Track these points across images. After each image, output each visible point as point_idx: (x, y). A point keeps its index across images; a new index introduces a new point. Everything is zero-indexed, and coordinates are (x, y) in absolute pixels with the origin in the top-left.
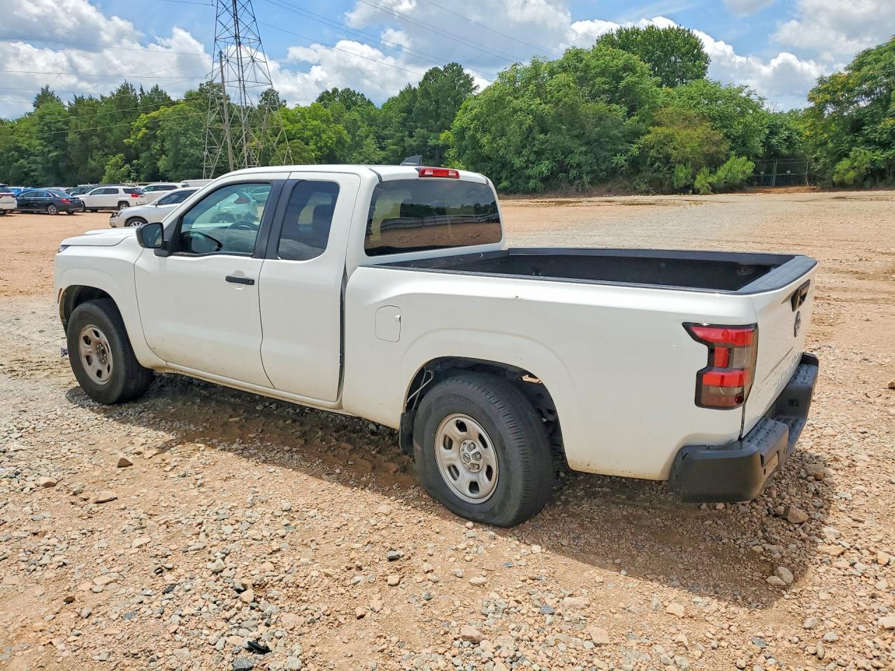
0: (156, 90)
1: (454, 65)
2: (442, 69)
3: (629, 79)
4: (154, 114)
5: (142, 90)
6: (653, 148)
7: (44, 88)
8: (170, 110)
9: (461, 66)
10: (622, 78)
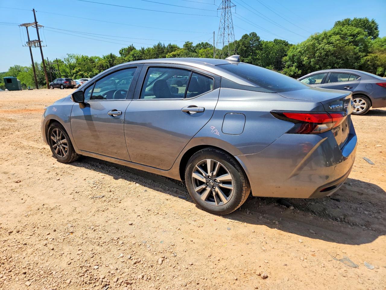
0: (170, 45)
1: (253, 33)
2: (249, 35)
3: (360, 37)
4: (173, 53)
5: (164, 44)
6: (368, 61)
7: (131, 45)
8: (179, 51)
9: (255, 33)
10: (357, 37)
